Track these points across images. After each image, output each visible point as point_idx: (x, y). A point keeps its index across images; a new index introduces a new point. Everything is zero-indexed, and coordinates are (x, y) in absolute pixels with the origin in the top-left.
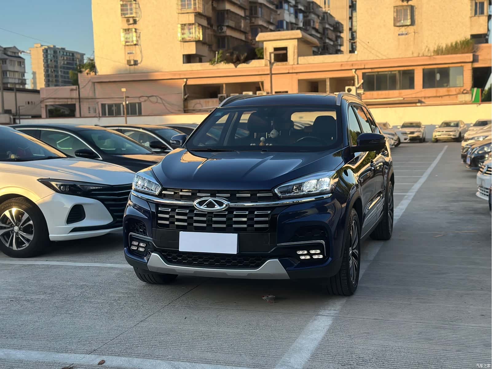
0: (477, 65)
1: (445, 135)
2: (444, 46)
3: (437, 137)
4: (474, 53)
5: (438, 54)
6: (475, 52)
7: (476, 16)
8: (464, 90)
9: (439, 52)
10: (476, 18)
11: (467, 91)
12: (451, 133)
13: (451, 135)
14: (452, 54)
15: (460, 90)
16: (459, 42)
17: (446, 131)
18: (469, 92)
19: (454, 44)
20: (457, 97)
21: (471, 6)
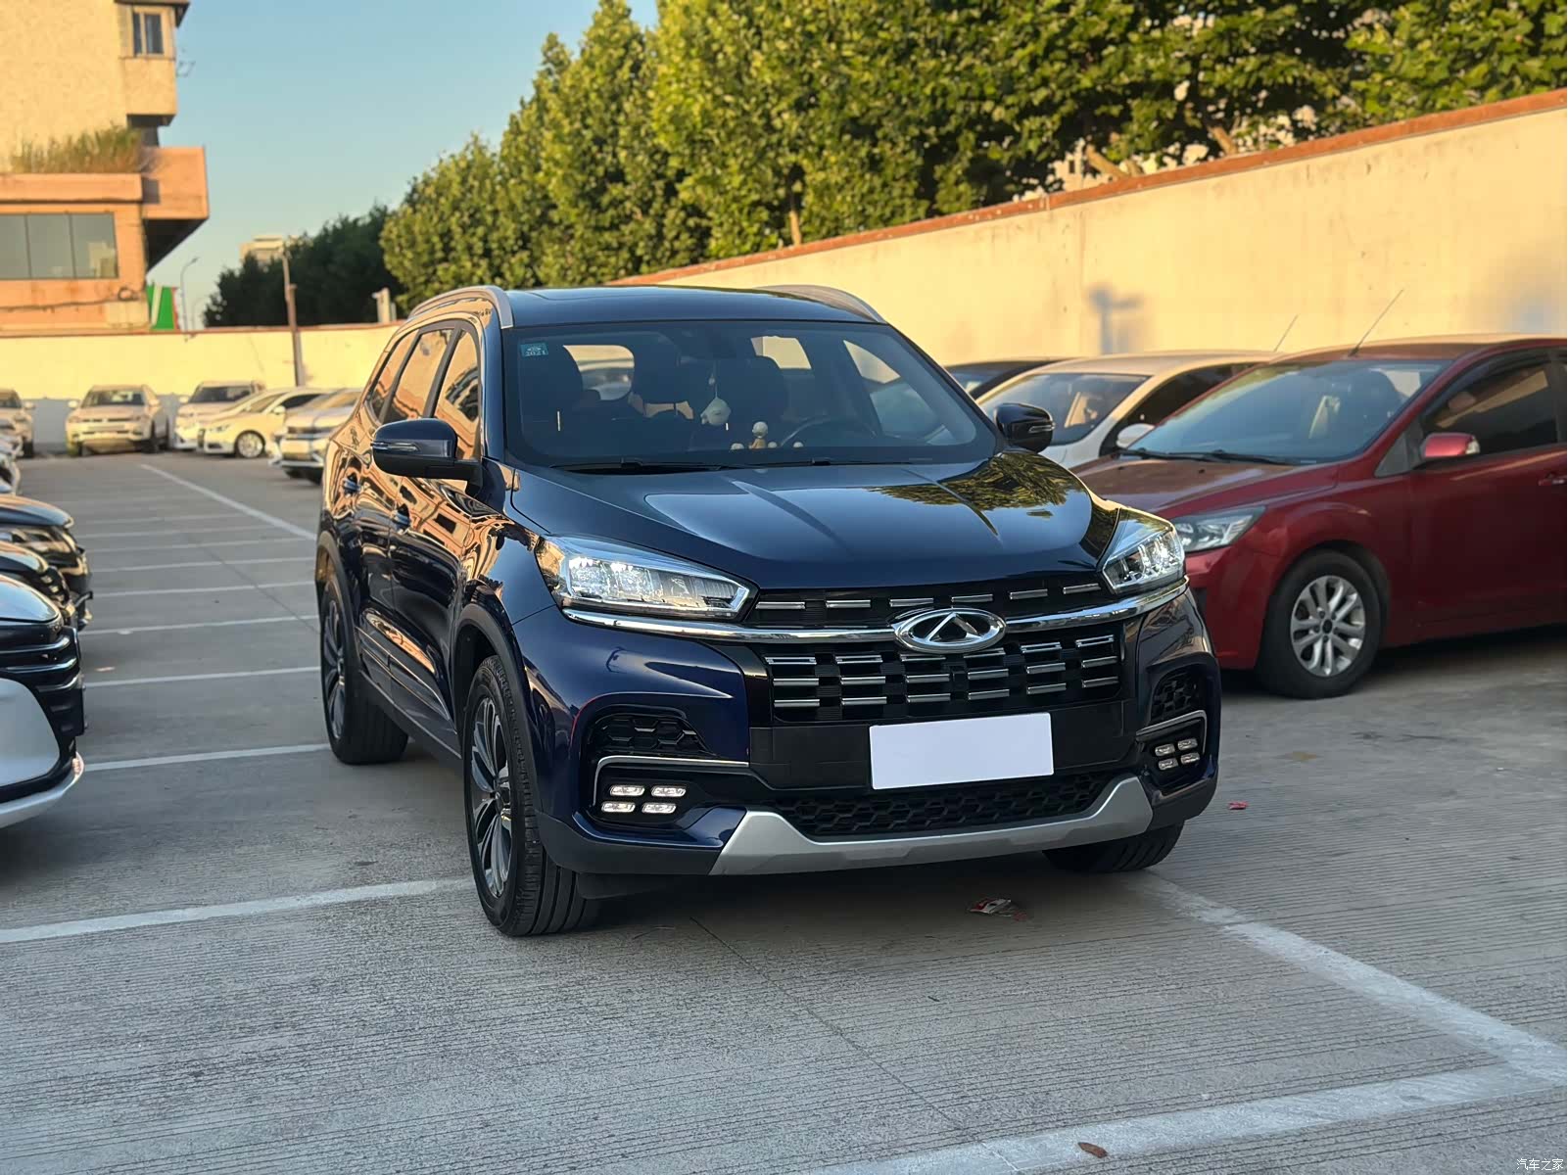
0: (155, 212)
1: (110, 432)
2: (45, 144)
3: (82, 438)
4: (144, 174)
5: (28, 169)
6: (145, 169)
7: (139, 55)
8: (123, 289)
9: (28, 163)
10: (138, 62)
11: (133, 292)
12: (127, 426)
13: (126, 432)
14: (73, 171)
15: (109, 289)
16: (91, 134)
17: (111, 420)
18: (140, 295)
19: (75, 140)
20: (101, 311)
21: (122, 22)
